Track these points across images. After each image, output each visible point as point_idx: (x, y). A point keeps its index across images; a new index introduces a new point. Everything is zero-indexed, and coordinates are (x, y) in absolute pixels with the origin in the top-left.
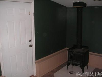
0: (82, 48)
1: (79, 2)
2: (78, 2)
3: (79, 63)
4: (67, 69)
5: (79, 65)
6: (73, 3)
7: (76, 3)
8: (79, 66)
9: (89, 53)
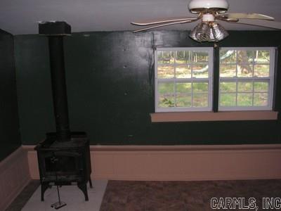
0: (72, 139)
1: (54, 22)
2: (52, 23)
3: (71, 178)
4: (43, 199)
5: (73, 181)
6: (40, 25)
7: (48, 24)
8: (72, 183)
9: (89, 147)
